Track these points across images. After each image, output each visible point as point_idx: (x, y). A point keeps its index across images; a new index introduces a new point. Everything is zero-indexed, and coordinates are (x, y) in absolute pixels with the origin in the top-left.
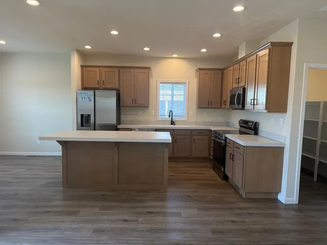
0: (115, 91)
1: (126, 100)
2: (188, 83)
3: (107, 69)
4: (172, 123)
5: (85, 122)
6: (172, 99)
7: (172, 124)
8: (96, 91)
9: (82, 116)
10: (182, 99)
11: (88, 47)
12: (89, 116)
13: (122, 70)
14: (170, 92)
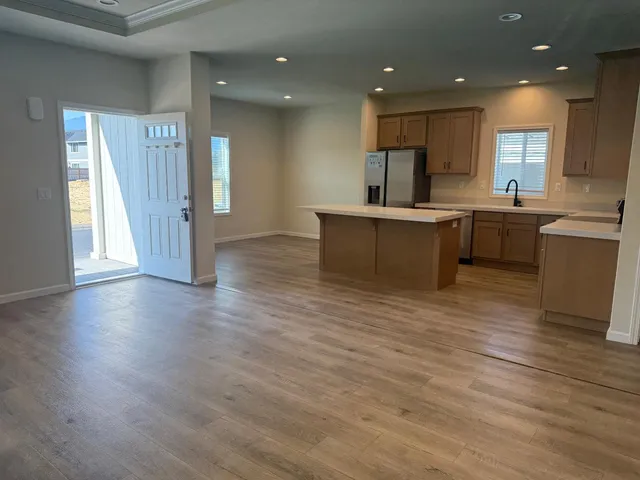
0: (413, 151)
1: (435, 164)
2: (552, 129)
3: (412, 118)
4: (517, 202)
5: (373, 195)
6: (524, 160)
7: (515, 205)
8: (389, 152)
9: (370, 187)
10: (541, 159)
11: (379, 89)
12: (378, 187)
13: (432, 117)
14: (519, 148)
